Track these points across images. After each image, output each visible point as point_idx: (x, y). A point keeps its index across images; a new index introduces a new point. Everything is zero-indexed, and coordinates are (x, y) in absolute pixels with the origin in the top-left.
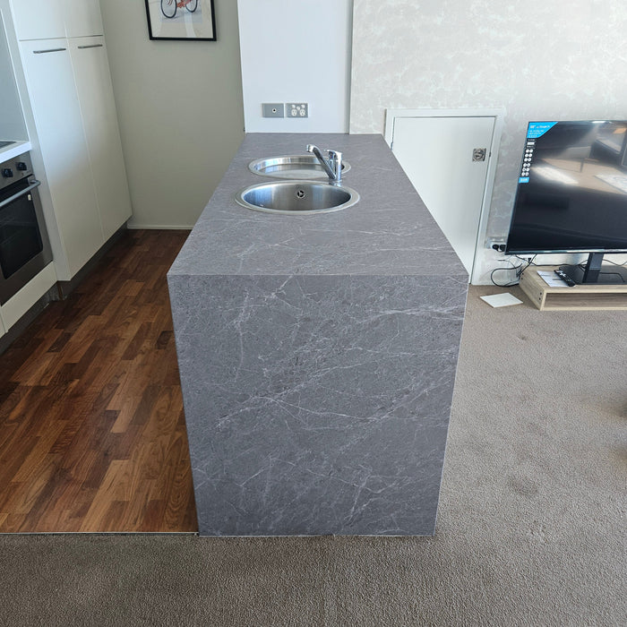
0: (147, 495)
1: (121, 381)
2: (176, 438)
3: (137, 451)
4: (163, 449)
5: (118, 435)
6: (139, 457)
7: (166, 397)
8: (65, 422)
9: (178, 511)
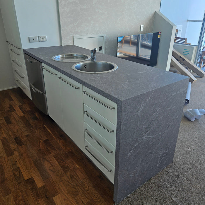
0: (83, 202)
1: (18, 165)
2: (69, 176)
3: (59, 189)
4: (68, 182)
5: (44, 187)
6: (63, 190)
7: (46, 162)
8: (11, 195)
9: (100, 201)
